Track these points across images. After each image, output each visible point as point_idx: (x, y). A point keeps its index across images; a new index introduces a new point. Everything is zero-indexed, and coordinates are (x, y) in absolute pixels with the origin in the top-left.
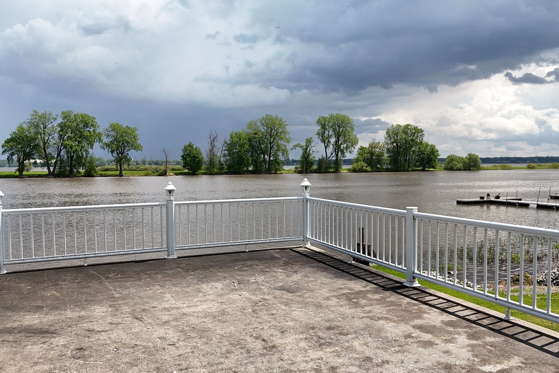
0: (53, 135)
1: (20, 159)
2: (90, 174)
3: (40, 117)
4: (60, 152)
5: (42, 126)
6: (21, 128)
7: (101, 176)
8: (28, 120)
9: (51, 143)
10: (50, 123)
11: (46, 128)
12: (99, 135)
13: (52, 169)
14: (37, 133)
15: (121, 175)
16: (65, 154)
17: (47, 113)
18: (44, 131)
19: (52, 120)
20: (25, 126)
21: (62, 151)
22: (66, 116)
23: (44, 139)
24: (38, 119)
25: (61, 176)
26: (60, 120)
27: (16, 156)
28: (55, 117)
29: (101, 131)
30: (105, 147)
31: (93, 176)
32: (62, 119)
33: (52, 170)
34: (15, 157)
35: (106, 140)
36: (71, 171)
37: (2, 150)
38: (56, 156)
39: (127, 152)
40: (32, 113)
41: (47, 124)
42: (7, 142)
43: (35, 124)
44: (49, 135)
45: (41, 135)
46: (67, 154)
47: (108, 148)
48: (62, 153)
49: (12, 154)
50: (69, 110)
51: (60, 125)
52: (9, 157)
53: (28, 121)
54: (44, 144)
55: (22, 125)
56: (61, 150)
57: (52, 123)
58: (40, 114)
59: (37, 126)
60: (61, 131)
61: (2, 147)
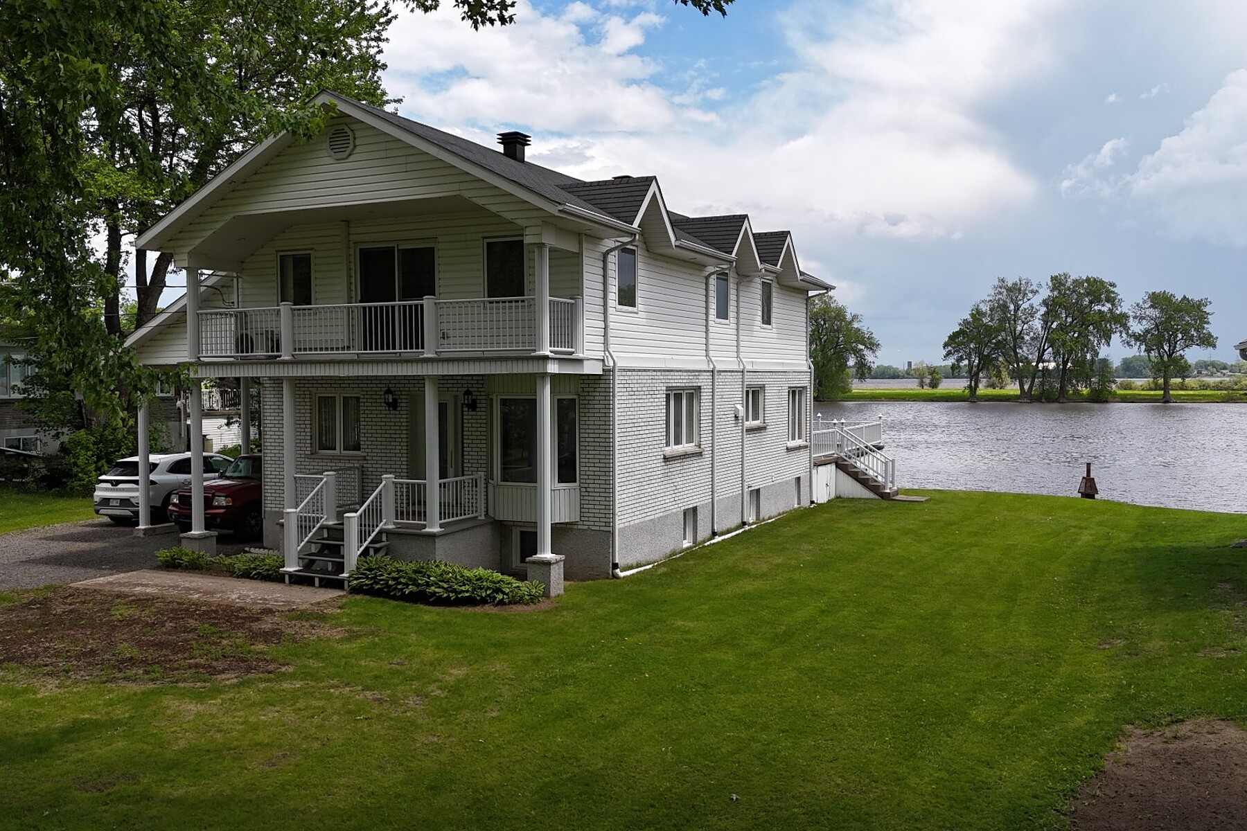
0: (1030, 323)
1: (972, 368)
2: (1100, 397)
3: (1009, 290)
4: (1043, 354)
5: (1012, 307)
6: (977, 314)
7: (1124, 399)
8: (989, 295)
9: (1027, 338)
10: (1025, 300)
11: (1018, 309)
12: (1122, 320)
13: (1027, 385)
14: (1003, 320)
15: (1166, 399)
18: (1014, 315)
19: (1030, 295)
20: (985, 308)
21: (1046, 352)
22: (1057, 282)
23: (1015, 330)
24: (1005, 293)
25: (1044, 401)
26: (1045, 293)
27: (966, 361)
28: (1035, 288)
29: (1125, 310)
30: (1133, 343)
31: (1106, 402)
32: (1049, 290)
33: (1026, 387)
34: (964, 365)
35: (1136, 327)
36: (1063, 389)
37: (945, 353)
39: (1181, 352)
40: (996, 283)
41: (1020, 302)
42: (953, 337)
43: (1001, 302)
44: (1023, 322)
45: (1009, 323)
47: (1138, 343)
49: (960, 359)
50: (1061, 272)
51: (1045, 303)
52: (954, 364)
53: (988, 299)
54: (1015, 339)
55: (978, 306)
56: (1044, 350)
57: (1029, 300)
58: (1010, 285)
59: (1004, 307)
60: (1047, 314)
61: (944, 347)
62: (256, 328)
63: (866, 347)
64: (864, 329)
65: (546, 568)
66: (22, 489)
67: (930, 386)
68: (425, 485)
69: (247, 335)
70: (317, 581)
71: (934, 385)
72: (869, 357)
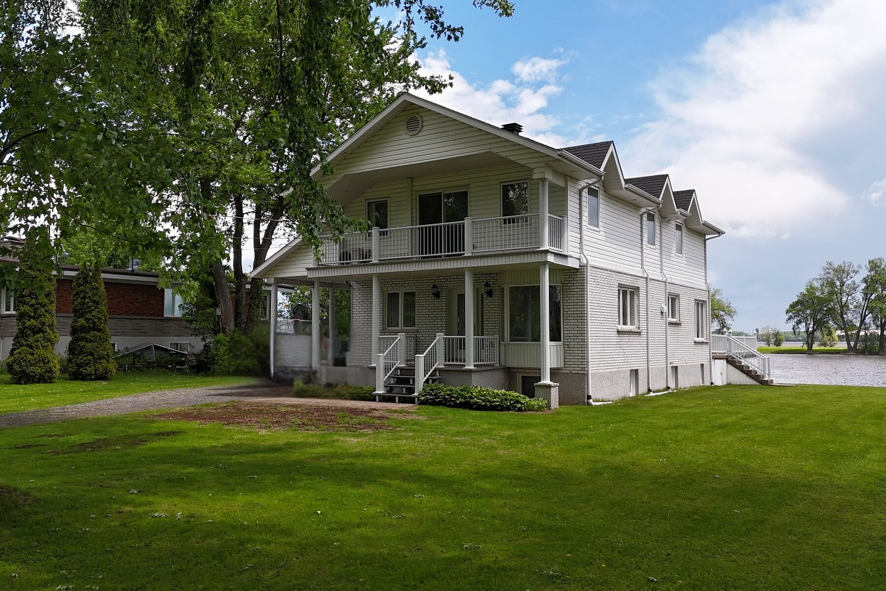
0: (853, 295)
1: (808, 329)
3: (836, 271)
4: (864, 319)
5: (838, 283)
6: (811, 289)
8: (819, 275)
9: (851, 306)
10: (849, 278)
11: (843, 285)
13: (852, 344)
14: (831, 293)
16: (872, 322)
17: (847, 265)
18: (840, 289)
19: (852, 274)
20: (816, 284)
21: (867, 317)
22: (874, 266)
23: (841, 301)
24: (832, 273)
25: (867, 353)
26: (864, 273)
27: (804, 324)
28: (856, 269)
32: (867, 271)
34: (802, 328)
36: (882, 346)
37: (787, 317)
38: (858, 325)
40: (825, 265)
41: (845, 280)
42: (793, 306)
43: (829, 280)
44: (847, 294)
45: (836, 295)
46: (873, 321)
48: (867, 320)
49: (799, 322)
50: (877, 257)
51: (864, 280)
52: (794, 326)
53: (818, 277)
54: (842, 307)
55: (811, 283)
56: (865, 316)
57: (851, 278)
58: (836, 266)
59: (832, 284)
60: (867, 288)
61: (787, 313)
62: (353, 244)
63: (726, 313)
64: (724, 300)
65: (547, 390)
66: (182, 372)
67: (775, 345)
68: (464, 339)
69: (347, 252)
70: (397, 399)
71: (778, 343)
72: (728, 321)
